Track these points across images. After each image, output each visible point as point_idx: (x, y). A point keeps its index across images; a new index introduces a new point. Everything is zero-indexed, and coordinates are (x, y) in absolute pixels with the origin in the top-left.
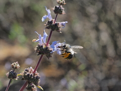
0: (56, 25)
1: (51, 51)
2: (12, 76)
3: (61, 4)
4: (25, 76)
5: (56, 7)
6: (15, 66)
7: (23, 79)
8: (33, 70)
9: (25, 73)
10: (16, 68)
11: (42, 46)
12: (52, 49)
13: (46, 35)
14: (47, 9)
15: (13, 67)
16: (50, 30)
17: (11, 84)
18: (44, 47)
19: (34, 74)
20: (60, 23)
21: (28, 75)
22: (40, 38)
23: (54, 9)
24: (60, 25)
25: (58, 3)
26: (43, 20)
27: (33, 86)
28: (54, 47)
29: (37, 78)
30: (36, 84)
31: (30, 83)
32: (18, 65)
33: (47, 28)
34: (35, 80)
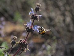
0: (36, 17)
1: (34, 30)
2: (13, 43)
3: (39, 6)
4: (20, 43)
5: (36, 7)
6: (15, 38)
7: (19, 45)
8: (24, 40)
9: (20, 42)
10: (15, 39)
11: (29, 28)
12: (34, 29)
13: (31, 22)
14: (31, 8)
15: (14, 38)
16: (33, 19)
17: (13, 47)
18: (30, 28)
19: (25, 43)
20: (38, 16)
21: (22, 43)
22: (28, 23)
23: (35, 8)
24: (38, 17)
25: (37, 5)
26: (29, 14)
27: (24, 49)
28: (35, 28)
29: (26, 45)
30: (26, 48)
31: (22, 47)
32: (16, 38)
33: (32, 18)
34: (25, 46)
